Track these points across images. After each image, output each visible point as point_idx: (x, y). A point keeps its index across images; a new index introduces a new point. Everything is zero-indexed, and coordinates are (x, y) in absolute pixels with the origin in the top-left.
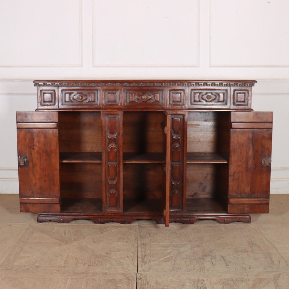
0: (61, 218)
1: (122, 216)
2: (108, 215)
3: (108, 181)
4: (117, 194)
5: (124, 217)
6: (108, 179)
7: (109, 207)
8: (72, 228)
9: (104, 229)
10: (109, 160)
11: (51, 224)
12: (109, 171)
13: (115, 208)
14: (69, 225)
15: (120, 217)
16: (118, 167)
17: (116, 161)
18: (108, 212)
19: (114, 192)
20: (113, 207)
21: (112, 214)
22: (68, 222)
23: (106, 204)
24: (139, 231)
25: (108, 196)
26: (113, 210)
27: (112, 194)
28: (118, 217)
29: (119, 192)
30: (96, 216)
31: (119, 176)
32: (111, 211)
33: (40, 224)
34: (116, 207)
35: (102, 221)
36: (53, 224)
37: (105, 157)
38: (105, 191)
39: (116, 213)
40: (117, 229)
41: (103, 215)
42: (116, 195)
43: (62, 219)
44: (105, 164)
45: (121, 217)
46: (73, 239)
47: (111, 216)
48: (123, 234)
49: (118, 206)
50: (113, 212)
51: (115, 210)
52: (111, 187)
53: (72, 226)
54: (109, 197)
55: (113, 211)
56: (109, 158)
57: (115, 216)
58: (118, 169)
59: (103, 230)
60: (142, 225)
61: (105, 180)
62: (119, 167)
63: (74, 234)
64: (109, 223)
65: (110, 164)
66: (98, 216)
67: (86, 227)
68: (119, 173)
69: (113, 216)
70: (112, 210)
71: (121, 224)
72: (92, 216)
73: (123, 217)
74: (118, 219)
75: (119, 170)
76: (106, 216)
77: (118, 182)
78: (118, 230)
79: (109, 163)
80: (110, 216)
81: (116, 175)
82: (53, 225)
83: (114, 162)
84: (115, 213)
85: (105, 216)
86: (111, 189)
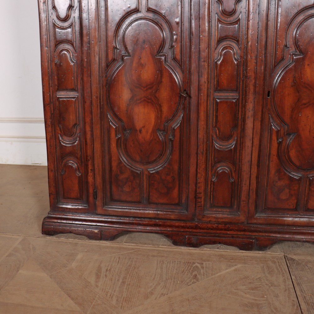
0: (96, 229)
1: (244, 231)
2: (209, 225)
3: (213, 142)
4: (233, 174)
5: (250, 233)
6: (212, 136)
7: (212, 206)
8: (119, 258)
9: (199, 265)
10: (219, 88)
11: (71, 240)
12: (217, 116)
13: (228, 210)
14: (112, 248)
15: (239, 233)
16: (240, 105)
17: (237, 90)
18: (209, 220)
19: (227, 170)
20: (221, 207)
21: (219, 223)
22: (112, 237)
23: (205, 200)
24: (293, 277)
25: (211, 181)
26: (223, 215)
27: (222, 176)
28: (235, 233)
29: (239, 171)
30: (178, 227)
31: (243, 130)
32: (217, 218)
33: (49, 238)
34: (231, 207)
35: (194, 240)
36: (76, 241)
37: (208, 78)
38: (203, 166)
39: (230, 223)
40: (233, 268)
41: (196, 227)
42: (233, 178)
43: (96, 231)
44: (208, 96)
45: (242, 233)
46: (114, 302)
47: (217, 229)
48: (253, 289)
49: (235, 207)
50: (222, 220)
51: (225, 216)
52: (221, 157)
53: (120, 248)
54: (214, 182)
55: (221, 218)
56: (218, 81)
57: (225, 230)
58: (240, 110)
59: (197, 267)
60: (294, 257)
61: (205, 140)
62: (244, 106)
63: (121, 281)
64: (210, 246)
65: (220, 96)
66: (183, 227)
67: (154, 256)
68: (244, 120)
69: (221, 230)
70: (220, 216)
71: (241, 249)
72: (170, 226)
73: (246, 233)
74: (233, 237)
75: (245, 114)
76: (203, 229)
77: (240, 144)
78: (236, 270)
79: (219, 94)
80: (213, 229)
81: (235, 126)
82: (76, 244)
83: (232, 91)
84: (226, 223)
85: (201, 228)
86: (219, 162)
